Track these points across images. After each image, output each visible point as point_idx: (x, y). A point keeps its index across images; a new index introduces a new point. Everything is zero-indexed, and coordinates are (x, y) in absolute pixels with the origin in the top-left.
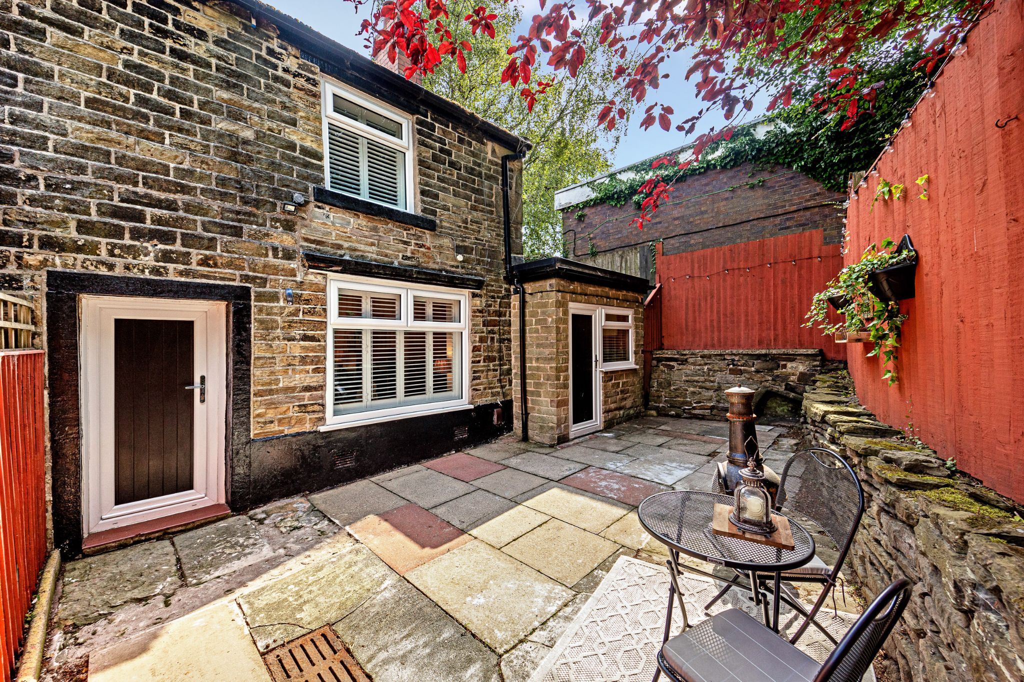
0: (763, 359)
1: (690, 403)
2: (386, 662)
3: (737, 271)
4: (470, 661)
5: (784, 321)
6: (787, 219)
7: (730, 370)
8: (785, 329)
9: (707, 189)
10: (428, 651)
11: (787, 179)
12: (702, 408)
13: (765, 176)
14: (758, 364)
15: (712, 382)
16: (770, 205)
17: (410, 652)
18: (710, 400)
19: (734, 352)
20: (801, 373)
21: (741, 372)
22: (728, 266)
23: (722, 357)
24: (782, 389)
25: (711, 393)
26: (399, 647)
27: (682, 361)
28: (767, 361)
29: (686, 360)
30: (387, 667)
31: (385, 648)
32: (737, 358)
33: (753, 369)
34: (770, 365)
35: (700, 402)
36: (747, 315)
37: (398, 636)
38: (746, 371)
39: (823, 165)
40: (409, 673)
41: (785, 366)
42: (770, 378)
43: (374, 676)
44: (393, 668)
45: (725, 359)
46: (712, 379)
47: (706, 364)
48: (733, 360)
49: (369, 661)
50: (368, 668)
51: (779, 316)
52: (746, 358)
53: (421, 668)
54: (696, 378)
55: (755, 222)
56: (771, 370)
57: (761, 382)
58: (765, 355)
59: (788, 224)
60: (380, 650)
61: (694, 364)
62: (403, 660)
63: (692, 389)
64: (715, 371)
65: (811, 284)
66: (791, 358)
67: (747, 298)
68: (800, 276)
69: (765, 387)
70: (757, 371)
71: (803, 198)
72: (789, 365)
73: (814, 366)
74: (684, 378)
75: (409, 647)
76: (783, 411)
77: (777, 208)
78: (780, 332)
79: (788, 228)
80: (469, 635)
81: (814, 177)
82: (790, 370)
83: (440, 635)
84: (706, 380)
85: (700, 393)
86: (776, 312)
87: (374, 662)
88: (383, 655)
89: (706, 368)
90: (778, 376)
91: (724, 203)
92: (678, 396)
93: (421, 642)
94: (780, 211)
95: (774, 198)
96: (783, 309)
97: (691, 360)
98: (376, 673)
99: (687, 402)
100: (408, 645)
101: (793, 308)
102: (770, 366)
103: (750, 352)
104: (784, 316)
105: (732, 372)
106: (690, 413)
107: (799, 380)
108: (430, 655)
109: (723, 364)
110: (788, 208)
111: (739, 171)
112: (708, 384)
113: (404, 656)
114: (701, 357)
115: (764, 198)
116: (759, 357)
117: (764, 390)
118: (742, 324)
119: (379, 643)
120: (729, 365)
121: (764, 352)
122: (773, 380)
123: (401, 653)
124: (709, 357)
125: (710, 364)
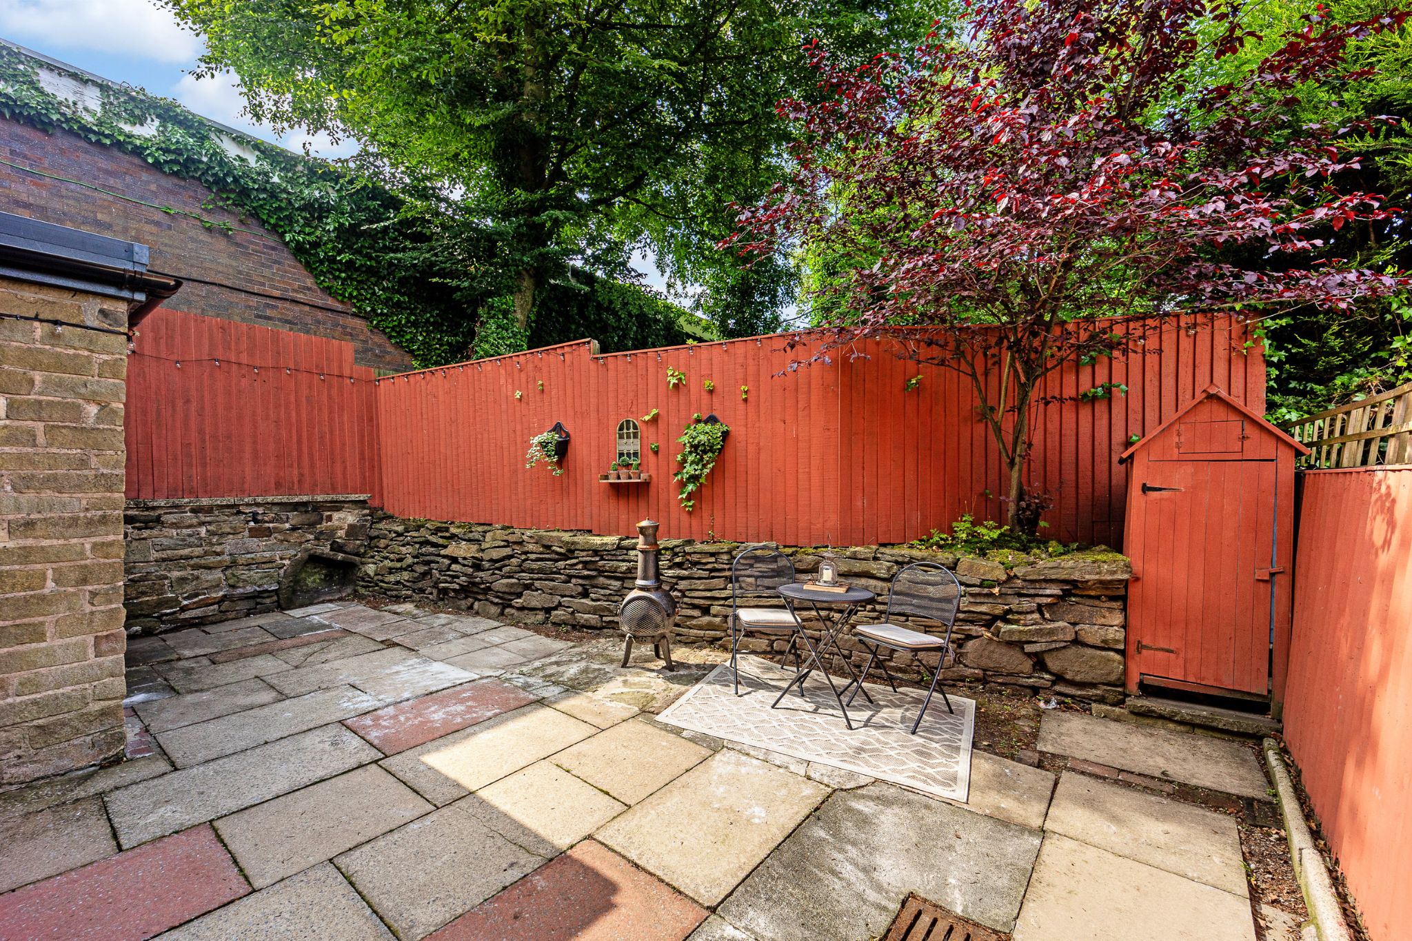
0: (303, 509)
1: (175, 602)
2: (879, 888)
3: (235, 367)
4: (850, 810)
5: (311, 456)
6: (268, 305)
7: (251, 530)
8: (312, 466)
9: (112, 182)
10: (849, 847)
11: (266, 246)
12: (199, 605)
13: (231, 222)
14: (295, 518)
15: (218, 554)
16: (240, 272)
17: (856, 865)
18: (217, 586)
19: (259, 500)
20: (350, 526)
21: (269, 533)
22: (219, 354)
23: (236, 509)
24: (326, 549)
25: (218, 574)
26: (853, 879)
27: (146, 522)
28: (307, 512)
29: (158, 520)
30: (885, 885)
31: (860, 897)
32: (260, 510)
33: (287, 526)
34: (312, 517)
35: (197, 595)
36: (255, 442)
37: (838, 885)
38: (276, 530)
39: (322, 255)
40: (883, 860)
41: (329, 518)
42: (312, 537)
43: (902, 897)
44: (882, 877)
45: (239, 513)
46: (218, 548)
47: (202, 524)
48: (255, 514)
49: (885, 909)
50: (894, 906)
51: (305, 449)
52: (276, 509)
53: (873, 849)
54: (186, 551)
55: (215, 289)
56: (312, 525)
57: (301, 543)
58: (305, 504)
59: (269, 313)
60: (865, 901)
61: (174, 525)
62: (868, 870)
63: (176, 574)
64: (222, 535)
65: (343, 410)
66: (337, 506)
67: (254, 414)
68: (330, 397)
69: (306, 550)
70: (294, 529)
71: (290, 284)
72: (336, 515)
73: (364, 515)
74: (155, 555)
75: (850, 867)
76: (314, 581)
77: (251, 281)
78: (306, 471)
79: (269, 318)
80: (818, 813)
81: (308, 265)
82: (336, 523)
83: (824, 840)
84: (206, 553)
85: (197, 578)
86: (299, 442)
87: (884, 903)
88: (872, 895)
89: (203, 531)
90: (321, 533)
91: (154, 229)
92: (144, 594)
93: (840, 857)
94: (256, 289)
95: (246, 265)
96: (309, 439)
97: (170, 518)
98: (897, 894)
99: (170, 599)
100: (848, 871)
101: (322, 438)
102: (312, 519)
103: (285, 499)
104: (310, 448)
105: (254, 533)
106: (176, 620)
107: (347, 534)
108: (854, 844)
109: (237, 521)
110: (267, 290)
111: (184, 188)
112: (211, 560)
113: (865, 870)
114: (193, 511)
115: (230, 257)
116: (296, 506)
117: (306, 556)
118: (247, 455)
119: (854, 905)
120: (248, 522)
121: (305, 498)
122: (317, 539)
123: (861, 875)
124: (209, 510)
125: (210, 523)
